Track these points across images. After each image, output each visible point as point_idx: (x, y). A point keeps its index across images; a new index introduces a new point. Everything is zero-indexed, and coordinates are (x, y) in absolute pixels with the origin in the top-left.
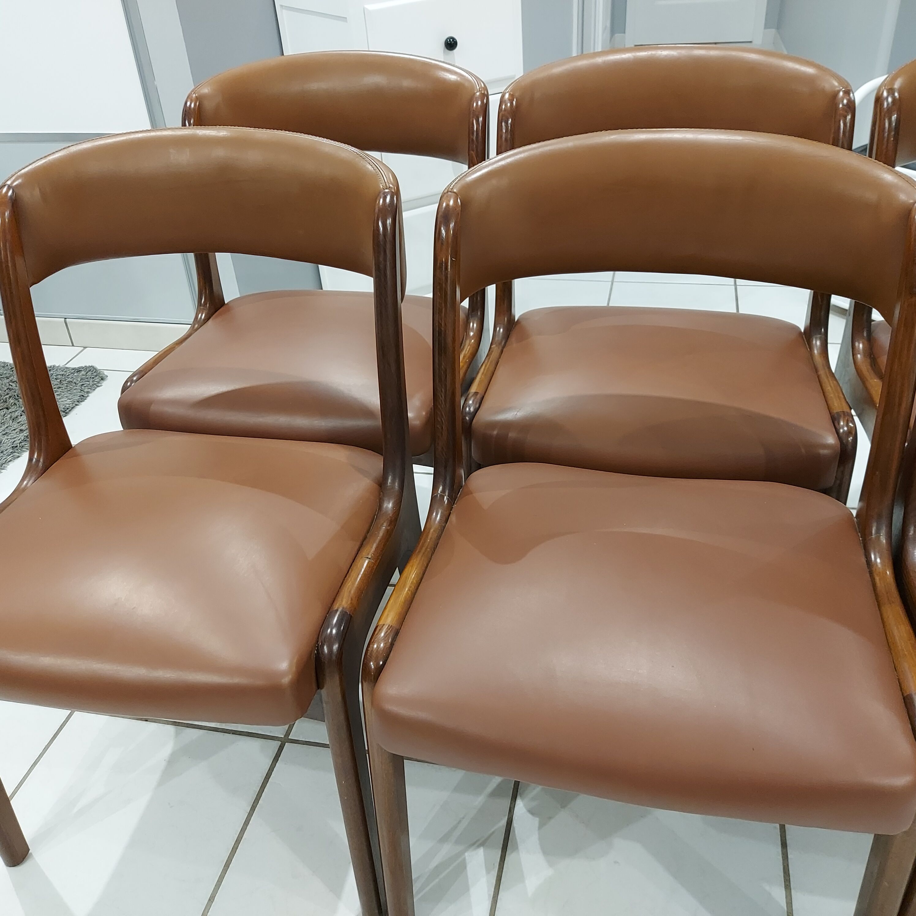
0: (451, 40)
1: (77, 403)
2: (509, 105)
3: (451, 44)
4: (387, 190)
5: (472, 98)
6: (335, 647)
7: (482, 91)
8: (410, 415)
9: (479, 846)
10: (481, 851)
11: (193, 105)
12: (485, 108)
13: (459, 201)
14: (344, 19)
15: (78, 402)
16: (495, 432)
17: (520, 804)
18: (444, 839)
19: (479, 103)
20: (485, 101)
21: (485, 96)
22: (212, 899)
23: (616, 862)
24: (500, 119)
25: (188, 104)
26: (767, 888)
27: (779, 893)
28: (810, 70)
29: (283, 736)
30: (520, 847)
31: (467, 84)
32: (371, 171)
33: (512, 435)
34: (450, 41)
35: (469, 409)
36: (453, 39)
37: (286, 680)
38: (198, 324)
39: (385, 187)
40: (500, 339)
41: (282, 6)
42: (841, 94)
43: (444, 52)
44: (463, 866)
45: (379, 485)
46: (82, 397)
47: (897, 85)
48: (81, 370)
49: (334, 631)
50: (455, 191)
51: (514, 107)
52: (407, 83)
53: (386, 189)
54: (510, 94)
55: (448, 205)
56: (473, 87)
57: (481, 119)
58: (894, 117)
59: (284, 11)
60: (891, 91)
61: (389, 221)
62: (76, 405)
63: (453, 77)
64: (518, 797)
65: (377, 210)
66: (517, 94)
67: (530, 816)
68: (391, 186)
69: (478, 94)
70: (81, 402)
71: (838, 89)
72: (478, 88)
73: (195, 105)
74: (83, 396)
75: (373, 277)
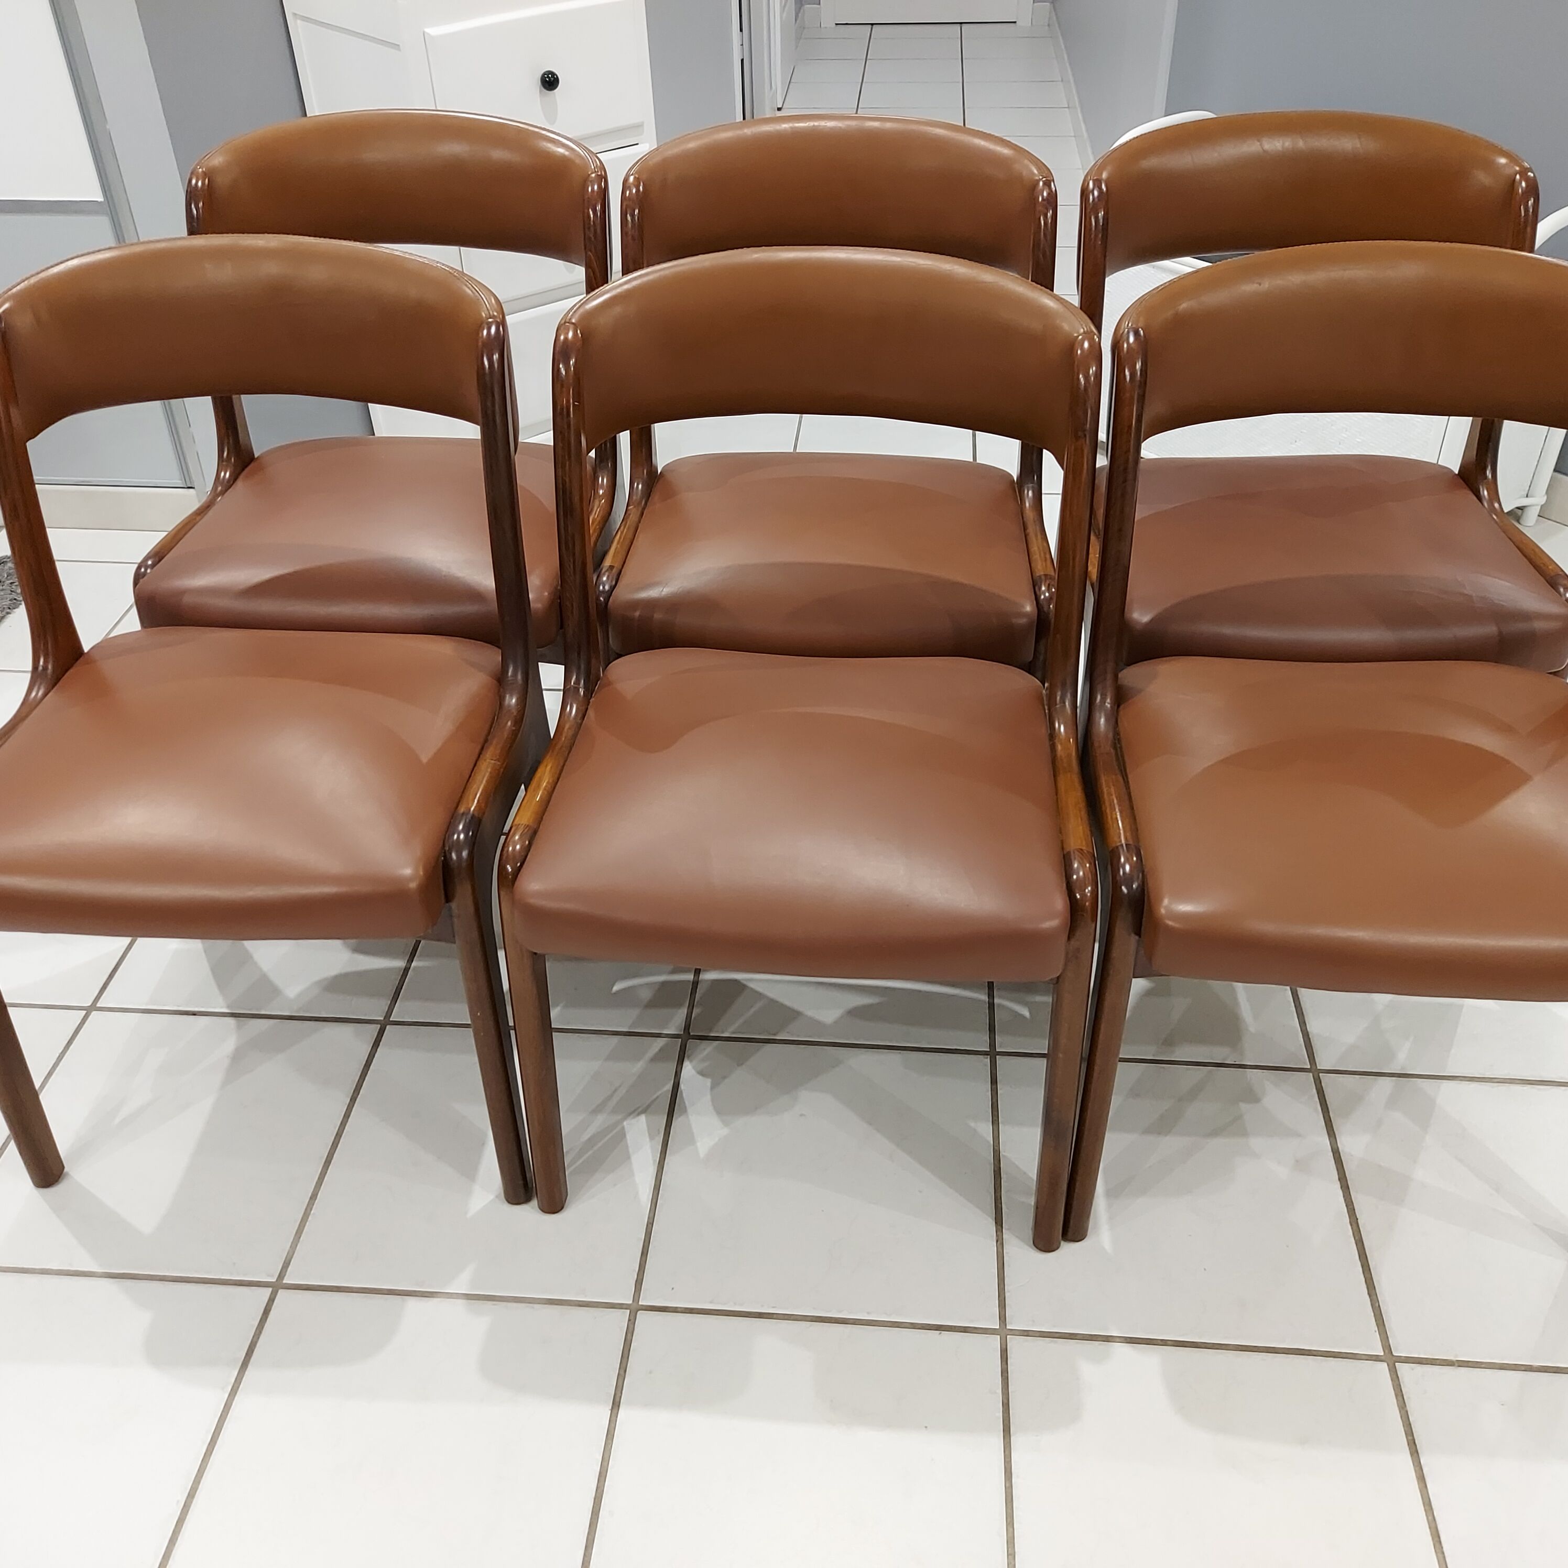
0: (550, 76)
1: (9, 610)
2: (634, 191)
3: (550, 82)
4: (490, 320)
5: (586, 181)
6: (465, 854)
7: (598, 172)
8: (531, 596)
9: (639, 1114)
10: (643, 1118)
11: (200, 184)
12: (604, 193)
13: (579, 332)
14: (396, 46)
15: (9, 608)
16: (637, 614)
17: (688, 1069)
18: (597, 1110)
19: (596, 187)
20: (603, 184)
21: (603, 178)
22: (314, 1197)
23: (801, 1115)
24: (624, 207)
25: (194, 182)
26: (972, 1124)
27: (986, 1129)
28: (1006, 151)
29: (382, 1019)
30: (689, 1110)
31: (577, 161)
32: (469, 295)
33: (658, 616)
34: (548, 77)
35: (604, 587)
36: (553, 74)
37: (413, 885)
39: (488, 316)
40: (639, 497)
41: (295, 14)
42: (1041, 183)
43: (541, 91)
44: (622, 1135)
45: (497, 681)
46: (15, 601)
47: (1104, 175)
48: (6, 562)
49: (462, 836)
50: (573, 321)
51: (640, 194)
53: (490, 318)
54: (635, 177)
55: (566, 339)
56: (586, 166)
57: (598, 208)
58: (1101, 214)
59: (299, 21)
60: (1098, 183)
61: (496, 357)
62: (8, 613)
63: (561, 150)
64: (686, 1059)
65: (480, 344)
66: (644, 177)
67: (701, 1077)
68: (495, 314)
69: (593, 175)
70: (14, 609)
71: (1037, 178)
72: (593, 167)
73: (203, 184)
74: (15, 599)
75: (478, 425)
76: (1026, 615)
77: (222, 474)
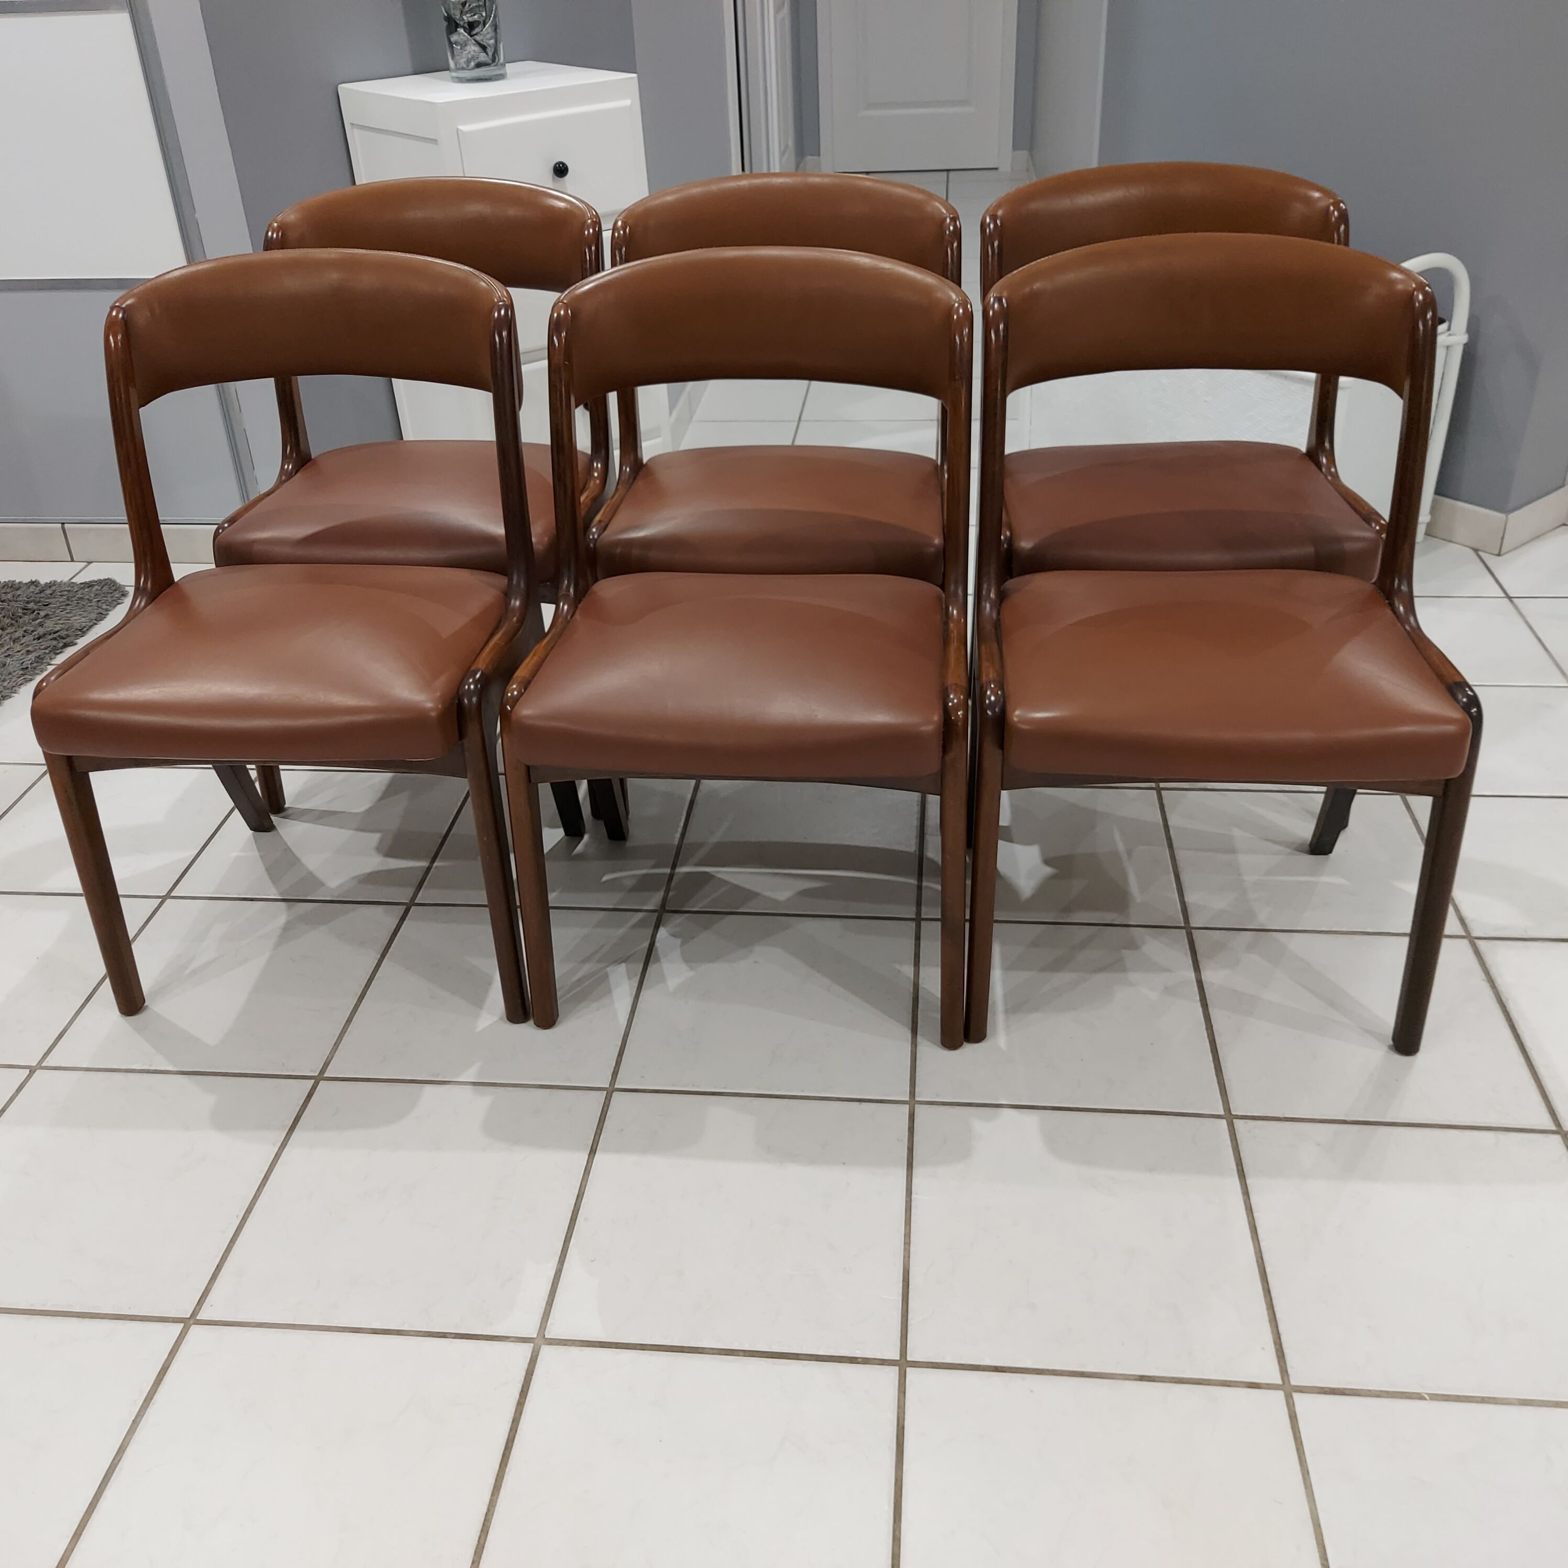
0: (561, 165)
1: (95, 622)
2: (622, 232)
3: (561, 170)
4: (501, 303)
5: (583, 226)
6: (474, 699)
7: (593, 219)
8: (533, 540)
9: (622, 962)
10: (624, 965)
11: (275, 236)
12: (598, 236)
13: (569, 312)
14: (435, 141)
15: (96, 620)
16: (619, 550)
17: (662, 933)
18: (584, 961)
19: (591, 231)
20: (597, 229)
21: (597, 223)
23: (756, 962)
24: (613, 247)
25: (270, 234)
26: (898, 967)
27: (909, 970)
28: (919, 196)
30: (662, 960)
31: (576, 211)
32: (485, 288)
33: (636, 552)
34: (559, 166)
35: (593, 536)
36: (564, 164)
37: (433, 714)
38: (285, 477)
39: (499, 301)
40: (627, 478)
41: (352, 124)
42: (948, 220)
43: (553, 178)
44: (606, 976)
45: (503, 593)
46: (100, 615)
47: (1000, 213)
48: (94, 585)
49: (472, 687)
50: (565, 301)
51: (627, 235)
52: (512, 212)
53: (501, 302)
54: (622, 222)
55: (559, 314)
56: (584, 214)
57: (593, 248)
58: (996, 244)
59: (355, 130)
60: (994, 218)
61: (504, 334)
62: (96, 624)
63: (562, 205)
64: (661, 926)
65: (492, 323)
66: (630, 222)
67: (673, 938)
68: (505, 299)
69: (589, 221)
70: (101, 620)
71: (945, 216)
72: (589, 215)
73: (277, 235)
74: (101, 613)
75: (491, 392)
76: (934, 546)
77: (286, 467)
